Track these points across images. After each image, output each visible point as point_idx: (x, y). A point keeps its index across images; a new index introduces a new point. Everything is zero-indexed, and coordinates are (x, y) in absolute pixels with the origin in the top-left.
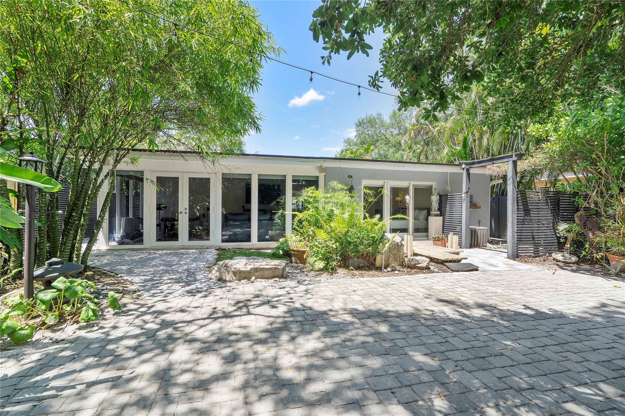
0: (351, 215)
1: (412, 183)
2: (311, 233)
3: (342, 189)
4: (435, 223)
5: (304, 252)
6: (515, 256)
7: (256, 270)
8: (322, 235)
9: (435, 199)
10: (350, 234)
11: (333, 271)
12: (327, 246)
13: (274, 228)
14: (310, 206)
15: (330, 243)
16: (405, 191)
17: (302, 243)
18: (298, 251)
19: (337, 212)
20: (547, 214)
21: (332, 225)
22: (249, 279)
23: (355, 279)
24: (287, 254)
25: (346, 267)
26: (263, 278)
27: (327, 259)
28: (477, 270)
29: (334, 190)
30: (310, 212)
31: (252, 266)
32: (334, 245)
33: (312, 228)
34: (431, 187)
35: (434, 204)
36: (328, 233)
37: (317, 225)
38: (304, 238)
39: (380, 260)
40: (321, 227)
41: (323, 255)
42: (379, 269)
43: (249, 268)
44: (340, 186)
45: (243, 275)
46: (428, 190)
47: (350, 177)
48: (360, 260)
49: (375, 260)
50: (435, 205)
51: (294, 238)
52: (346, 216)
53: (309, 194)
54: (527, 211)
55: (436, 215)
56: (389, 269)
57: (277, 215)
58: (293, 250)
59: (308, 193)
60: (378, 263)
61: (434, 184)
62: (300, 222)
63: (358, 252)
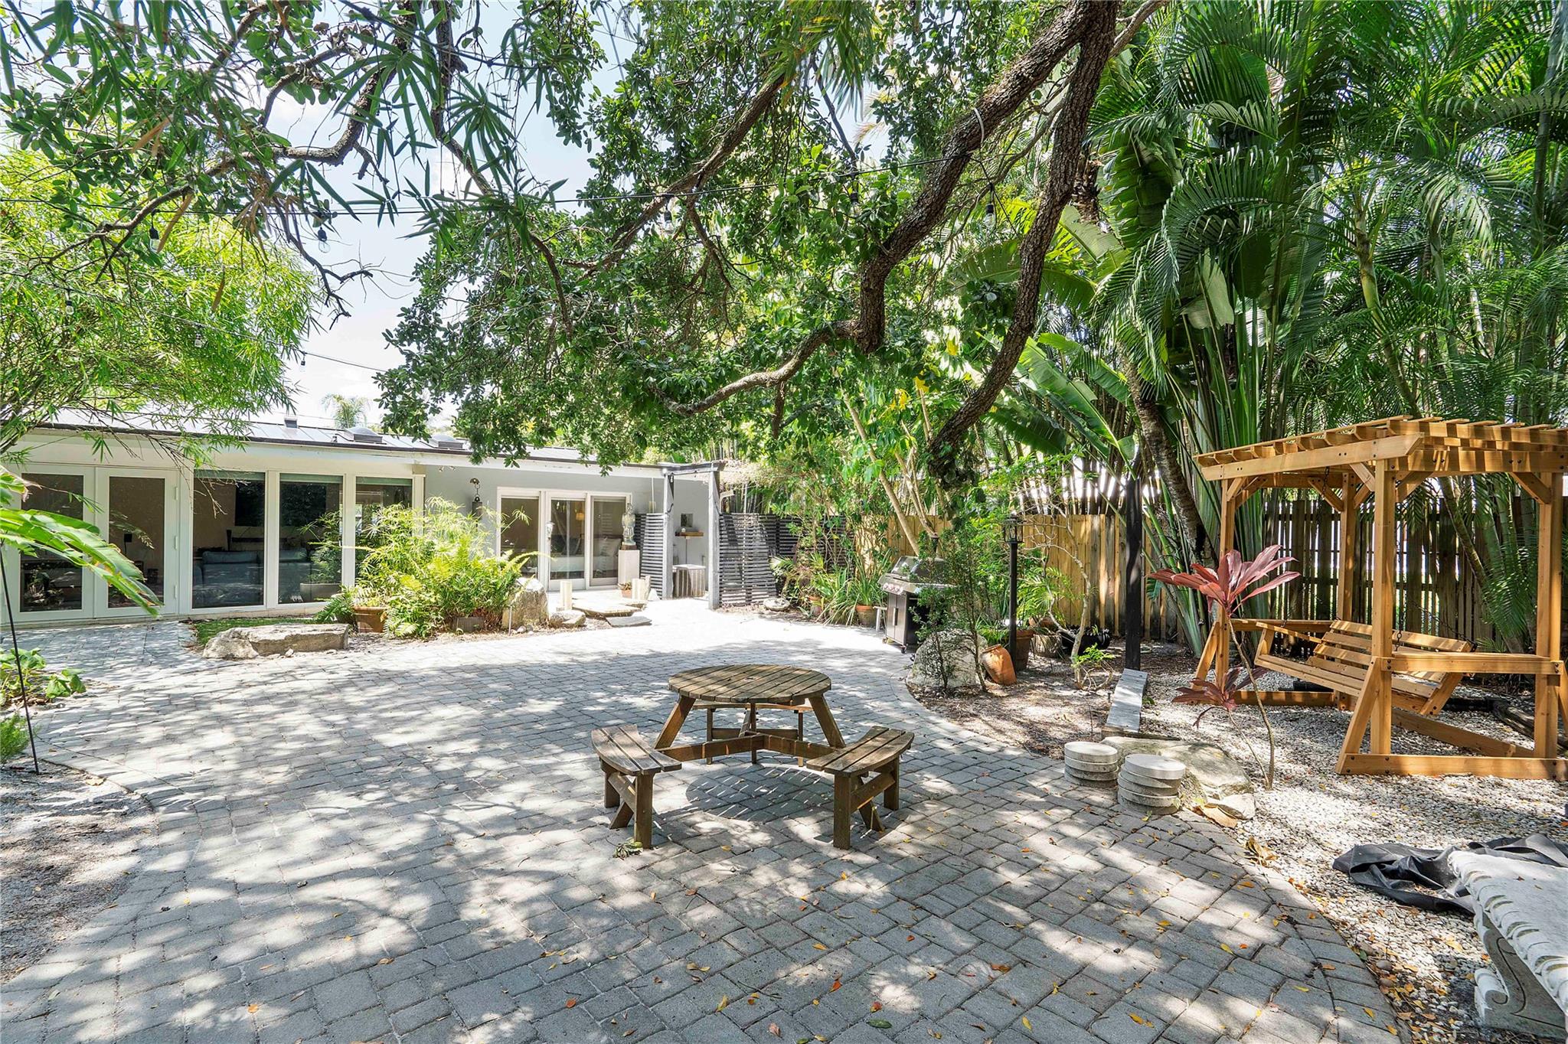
0: (461, 553)
1: (590, 493)
2: (393, 581)
3: (451, 509)
4: (628, 560)
5: (380, 612)
6: (718, 605)
7: (295, 638)
8: (410, 583)
9: (628, 520)
10: (457, 580)
11: (430, 636)
12: (421, 600)
13: (313, 576)
14: (391, 537)
15: (425, 596)
16: (579, 506)
17: (377, 599)
18: (368, 611)
19: (439, 545)
20: (759, 544)
21: (430, 566)
22: (282, 653)
23: (464, 644)
24: (349, 618)
25: (452, 629)
26: (307, 650)
27: (419, 619)
28: (648, 624)
29: (435, 510)
30: (392, 547)
31: (287, 633)
32: (431, 597)
33: (396, 574)
34: (624, 499)
35: (626, 529)
36: (422, 581)
37: (405, 568)
38: (381, 591)
39: (508, 617)
40: (411, 572)
41: (414, 614)
42: (506, 630)
43: (281, 636)
44: (446, 504)
45: (272, 648)
46: (619, 506)
47: (475, 482)
48: (475, 619)
49: (501, 618)
50: (628, 531)
51: (361, 591)
52: (453, 552)
53: (390, 517)
54: (733, 540)
55: (630, 548)
56: (521, 629)
57: (318, 553)
58: (359, 611)
59: (388, 515)
60: (504, 624)
61: (629, 497)
62: (374, 563)
63: (471, 606)
